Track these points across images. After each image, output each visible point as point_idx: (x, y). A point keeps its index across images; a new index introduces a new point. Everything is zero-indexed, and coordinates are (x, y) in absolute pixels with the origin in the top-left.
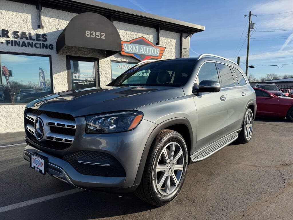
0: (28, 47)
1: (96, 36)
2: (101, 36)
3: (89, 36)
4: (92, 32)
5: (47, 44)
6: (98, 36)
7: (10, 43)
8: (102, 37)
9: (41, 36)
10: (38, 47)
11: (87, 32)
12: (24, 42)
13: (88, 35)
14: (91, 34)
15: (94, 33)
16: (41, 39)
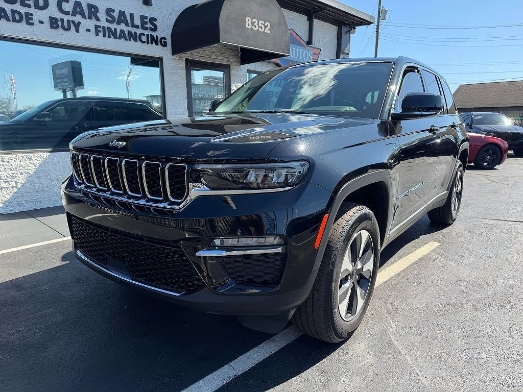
0: (130, 40)
1: (259, 27)
2: (266, 27)
3: (250, 27)
4: (254, 20)
5: (157, 37)
6: (261, 28)
7: (100, 31)
8: (266, 31)
9: (148, 20)
10: (144, 42)
11: (247, 19)
12: (122, 31)
13: (249, 25)
14: (253, 23)
15: (257, 21)
16: (149, 25)
